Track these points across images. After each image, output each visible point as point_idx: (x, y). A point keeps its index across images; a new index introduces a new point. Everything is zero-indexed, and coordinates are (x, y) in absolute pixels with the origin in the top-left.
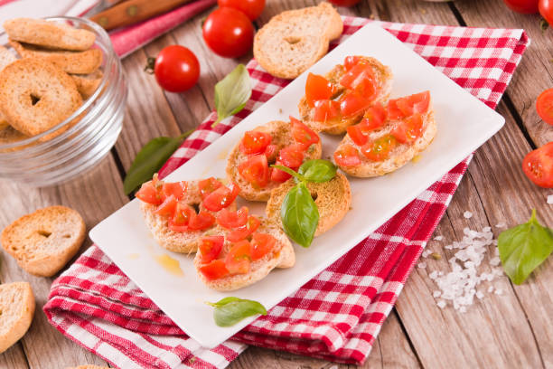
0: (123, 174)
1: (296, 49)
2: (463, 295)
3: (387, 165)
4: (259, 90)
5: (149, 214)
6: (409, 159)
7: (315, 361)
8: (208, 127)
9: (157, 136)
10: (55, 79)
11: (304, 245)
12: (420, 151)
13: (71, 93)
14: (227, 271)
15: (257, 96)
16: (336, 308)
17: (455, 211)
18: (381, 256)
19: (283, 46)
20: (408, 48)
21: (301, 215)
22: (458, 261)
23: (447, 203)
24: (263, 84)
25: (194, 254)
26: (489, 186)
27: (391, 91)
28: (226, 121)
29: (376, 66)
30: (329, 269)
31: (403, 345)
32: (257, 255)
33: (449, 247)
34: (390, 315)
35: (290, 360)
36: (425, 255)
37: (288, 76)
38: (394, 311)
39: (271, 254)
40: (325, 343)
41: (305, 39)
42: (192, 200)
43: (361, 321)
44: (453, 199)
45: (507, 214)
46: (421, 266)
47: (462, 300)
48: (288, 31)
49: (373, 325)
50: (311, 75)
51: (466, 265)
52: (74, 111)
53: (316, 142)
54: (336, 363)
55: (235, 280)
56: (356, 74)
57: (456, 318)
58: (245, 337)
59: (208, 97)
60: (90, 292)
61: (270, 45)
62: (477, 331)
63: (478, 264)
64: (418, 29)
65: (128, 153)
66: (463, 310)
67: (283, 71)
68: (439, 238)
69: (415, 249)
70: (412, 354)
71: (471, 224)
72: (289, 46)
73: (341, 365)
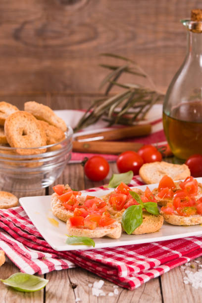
1: (161, 176)
3: (187, 220)
5: (55, 198)
6: (199, 222)
10: (39, 131)
13: (43, 141)
14: (84, 224)
16: (130, 263)
18: (164, 255)
19: (156, 173)
31: (157, 291)
32: (102, 224)
33: (201, 266)
34: (156, 278)
36: (187, 264)
38: (159, 278)
39: (109, 228)
40: (118, 269)
41: (168, 174)
46: (183, 267)
49: (147, 276)
55: (85, 231)
57: (191, 290)
58: (77, 258)
60: (7, 219)
66: (196, 288)
68: (198, 262)
69: (183, 260)
70: (160, 295)
72: (158, 173)
73: (120, 287)
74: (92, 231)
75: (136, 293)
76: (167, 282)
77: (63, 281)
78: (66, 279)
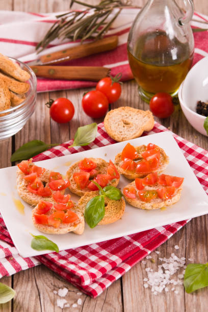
0: (13, 150)
1: (126, 128)
2: (159, 286)
3: (148, 205)
4: (99, 139)
5: (20, 177)
6: (160, 207)
7: (72, 286)
8: (67, 146)
9: (38, 139)
10: (2, 90)
11: (91, 227)
12: (167, 205)
13: (7, 100)
14: (48, 223)
15: (97, 142)
16: (93, 264)
17: (171, 242)
18: (126, 249)
19: (120, 123)
20: (181, 152)
21: (96, 211)
22: (163, 268)
23: (169, 237)
24: (102, 137)
25: (34, 206)
26: (193, 238)
27: (165, 170)
28: (76, 148)
29: (163, 154)
30: (98, 244)
31: (118, 298)
32: (65, 221)
33: (161, 259)
34: (118, 280)
35: (59, 280)
36: (147, 258)
37: (116, 139)
38: (121, 279)
39: (73, 224)
40: (81, 279)
41: (132, 125)
42: (44, 179)
43: (103, 277)
44: (173, 236)
45: (196, 256)
46: (143, 262)
47: (157, 288)
48: (126, 117)
49: (108, 281)
50: (129, 144)
51: (166, 272)
52: (4, 110)
53: (118, 178)
54: (82, 292)
55: (50, 229)
56: (152, 154)
57: (150, 296)
58: (42, 259)
59: (71, 131)
61: (114, 120)
62: (158, 307)
63: (172, 274)
64: (190, 145)
65: (20, 141)
66: (155, 293)
67: (115, 135)
68: (158, 252)
69: (144, 253)
70: (121, 304)
71: (177, 252)
72: (123, 124)
73: (83, 294)
74: (56, 230)
75: (98, 302)
76: (128, 286)
77: (30, 285)
78: (32, 281)
